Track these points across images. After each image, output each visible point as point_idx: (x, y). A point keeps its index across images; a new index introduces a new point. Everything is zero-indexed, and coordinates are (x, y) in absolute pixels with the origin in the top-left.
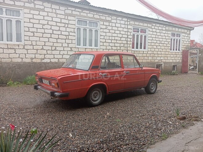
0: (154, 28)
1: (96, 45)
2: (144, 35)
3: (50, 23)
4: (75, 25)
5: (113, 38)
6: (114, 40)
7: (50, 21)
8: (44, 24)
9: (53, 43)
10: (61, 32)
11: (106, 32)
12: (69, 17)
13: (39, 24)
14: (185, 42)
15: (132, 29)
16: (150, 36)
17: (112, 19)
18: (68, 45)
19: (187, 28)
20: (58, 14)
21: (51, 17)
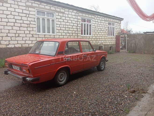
0: (97, 19)
1: (53, 32)
2: (89, 24)
3: (13, 13)
4: (35, 15)
5: (67, 26)
6: (68, 28)
7: (13, 11)
8: (7, 14)
9: (17, 30)
10: (23, 21)
11: (61, 22)
12: (29, 8)
13: (3, 14)
14: (117, 29)
15: (80, 19)
16: (93, 25)
17: (65, 11)
18: (30, 32)
19: (119, 19)
20: (20, 5)
21: (13, 8)
